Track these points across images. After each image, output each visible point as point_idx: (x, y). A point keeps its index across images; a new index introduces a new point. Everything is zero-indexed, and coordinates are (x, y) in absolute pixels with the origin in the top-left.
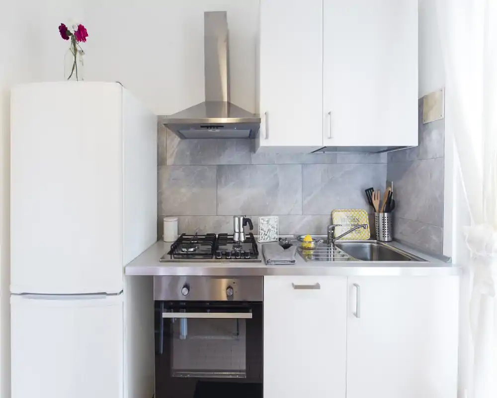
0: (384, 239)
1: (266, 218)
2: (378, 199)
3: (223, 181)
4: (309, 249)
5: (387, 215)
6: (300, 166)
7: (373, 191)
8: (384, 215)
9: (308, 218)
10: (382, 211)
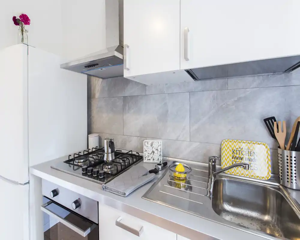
0: (292, 185)
1: (150, 141)
2: (283, 131)
3: (127, 108)
4: (179, 179)
5: (296, 154)
6: (188, 94)
7: (275, 121)
8: (291, 154)
9: (195, 145)
10: (288, 147)
